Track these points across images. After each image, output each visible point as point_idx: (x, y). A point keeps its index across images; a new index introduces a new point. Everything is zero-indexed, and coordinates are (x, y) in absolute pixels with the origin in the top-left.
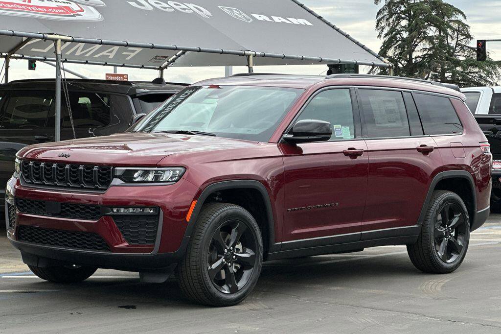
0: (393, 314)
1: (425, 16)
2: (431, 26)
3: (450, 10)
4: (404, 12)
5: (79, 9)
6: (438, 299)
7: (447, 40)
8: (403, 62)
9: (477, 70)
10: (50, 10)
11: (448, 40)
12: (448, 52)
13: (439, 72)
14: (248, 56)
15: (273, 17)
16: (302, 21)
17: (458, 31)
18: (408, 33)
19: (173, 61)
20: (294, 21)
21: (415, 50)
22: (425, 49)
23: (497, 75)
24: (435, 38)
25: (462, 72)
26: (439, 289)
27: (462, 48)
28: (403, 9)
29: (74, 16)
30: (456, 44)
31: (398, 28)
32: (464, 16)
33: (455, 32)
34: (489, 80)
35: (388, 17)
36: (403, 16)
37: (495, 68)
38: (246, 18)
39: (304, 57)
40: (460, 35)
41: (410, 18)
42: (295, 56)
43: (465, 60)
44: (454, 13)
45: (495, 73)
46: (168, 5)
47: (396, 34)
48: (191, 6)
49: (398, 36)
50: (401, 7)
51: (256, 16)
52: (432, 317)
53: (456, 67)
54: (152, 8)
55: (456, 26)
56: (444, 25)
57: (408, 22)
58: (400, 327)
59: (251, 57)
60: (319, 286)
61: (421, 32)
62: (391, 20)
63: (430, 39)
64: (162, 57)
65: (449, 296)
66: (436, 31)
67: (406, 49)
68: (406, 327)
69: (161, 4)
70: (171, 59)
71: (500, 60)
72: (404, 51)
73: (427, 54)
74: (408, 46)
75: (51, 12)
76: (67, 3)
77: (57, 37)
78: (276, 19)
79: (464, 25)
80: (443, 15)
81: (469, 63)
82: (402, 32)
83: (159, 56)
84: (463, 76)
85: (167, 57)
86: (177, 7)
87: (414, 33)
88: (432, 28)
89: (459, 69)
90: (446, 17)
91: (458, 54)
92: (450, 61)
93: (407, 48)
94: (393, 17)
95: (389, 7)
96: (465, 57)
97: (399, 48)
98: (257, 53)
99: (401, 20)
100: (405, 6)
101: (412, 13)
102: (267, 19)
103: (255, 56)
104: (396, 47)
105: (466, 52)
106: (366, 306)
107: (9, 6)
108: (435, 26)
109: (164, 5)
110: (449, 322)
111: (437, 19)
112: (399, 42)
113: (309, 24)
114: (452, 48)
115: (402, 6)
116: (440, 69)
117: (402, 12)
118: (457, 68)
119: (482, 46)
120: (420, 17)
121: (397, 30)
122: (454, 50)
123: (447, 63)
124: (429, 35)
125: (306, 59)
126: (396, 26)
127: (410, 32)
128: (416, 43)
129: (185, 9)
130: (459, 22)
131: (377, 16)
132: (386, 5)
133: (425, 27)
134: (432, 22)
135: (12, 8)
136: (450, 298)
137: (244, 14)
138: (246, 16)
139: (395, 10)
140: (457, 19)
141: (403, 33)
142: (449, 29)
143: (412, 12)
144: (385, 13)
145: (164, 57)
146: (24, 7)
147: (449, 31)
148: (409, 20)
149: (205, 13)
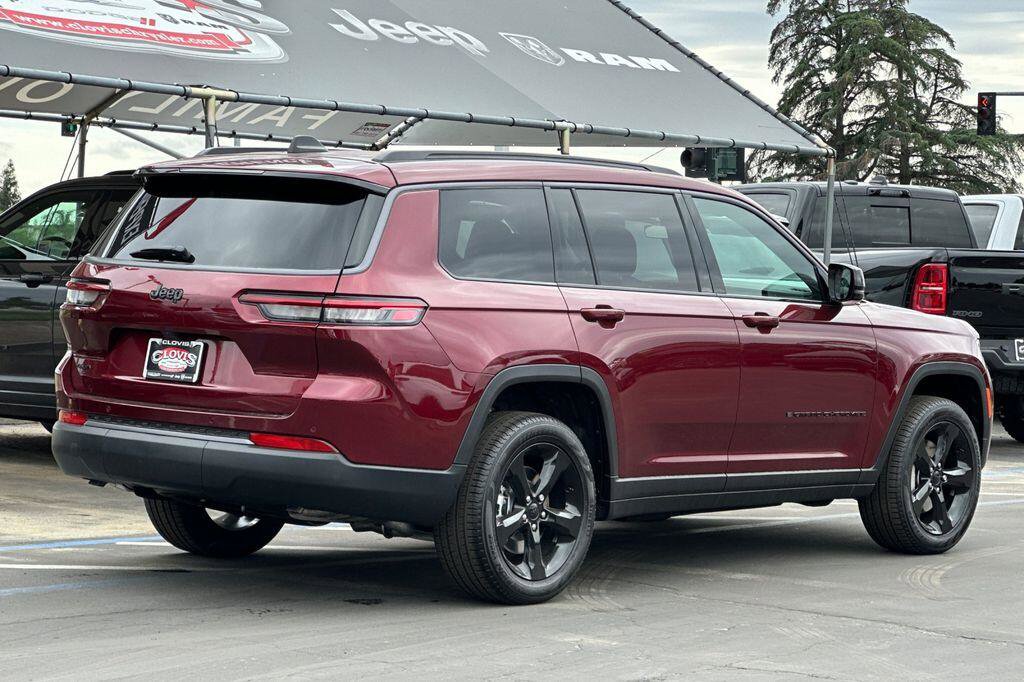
0: (857, 624)
1: (869, 40)
2: (883, 60)
3: (921, 28)
4: (827, 32)
5: (243, 39)
6: (939, 600)
7: (914, 89)
8: (824, 133)
9: (974, 151)
10: (191, 40)
11: (918, 91)
12: (917, 114)
13: (897, 156)
14: (562, 131)
15: (603, 55)
16: (659, 64)
17: (937, 71)
18: (834, 74)
19: (400, 133)
20: (643, 62)
21: (850, 108)
22: (869, 108)
23: (1016, 164)
24: (889, 84)
25: (944, 156)
26: (936, 582)
27: (945, 105)
28: (825, 24)
29: (234, 52)
30: (934, 97)
31: (814, 62)
32: (951, 42)
33: (932, 73)
34: (1000, 173)
35: (794, 40)
36: (825, 38)
37: (1012, 150)
38: (552, 57)
39: (667, 134)
40: (940, 80)
41: (840, 44)
42: (650, 132)
43: (951, 132)
44: (929, 34)
45: (1012, 159)
46: (406, 29)
47: (810, 76)
48: (449, 31)
49: (815, 79)
50: (821, 20)
51: (571, 53)
52: (930, 631)
53: (931, 145)
54: (375, 37)
55: (932, 61)
56: (909, 59)
57: (835, 52)
58: (876, 645)
59: (567, 133)
60: (709, 571)
61: (863, 72)
62: (800, 47)
63: (880, 88)
64: (378, 125)
65: (956, 595)
66: (892, 70)
67: (830, 107)
68: (886, 645)
69: (392, 28)
70: (396, 129)
71: (1021, 133)
72: (828, 110)
73: (873, 118)
74: (834, 100)
75: (192, 44)
76: (220, 27)
77: (209, 91)
78: (610, 59)
79: (950, 61)
80: (908, 38)
81: (959, 137)
82: (823, 72)
83: (372, 124)
84: (947, 165)
85: (387, 126)
86: (422, 34)
87: (848, 75)
88: (883, 63)
89: (936, 148)
90: (912, 43)
91: (938, 118)
92: (921, 132)
93: (833, 105)
94: (806, 40)
95: (798, 21)
96: (951, 124)
97: (816, 104)
98: (579, 126)
99: (821, 47)
100: (829, 19)
101: (844, 33)
102: (593, 59)
103: (574, 130)
104: (809, 103)
105: (953, 115)
106: (805, 608)
107: (116, 31)
108: (891, 60)
109: (399, 30)
110: (963, 640)
111: (893, 46)
112: (816, 93)
113: (671, 68)
114: (924, 106)
115: (824, 18)
116: (898, 148)
117: (823, 31)
118: (933, 148)
119: (988, 106)
120: (861, 42)
121: (813, 66)
122: (929, 110)
123: (913, 137)
124: (877, 79)
125: (670, 138)
126: (812, 57)
127: (841, 71)
128: (852, 95)
129: (437, 38)
130: (939, 53)
131: (772, 38)
132: (791, 17)
133: (870, 63)
134: (885, 51)
135: (123, 35)
136: (958, 598)
137: (548, 49)
138: (553, 53)
139: (810, 25)
140: (935, 47)
141: (826, 73)
142: (918, 68)
143: (843, 31)
144: (789, 32)
145: (382, 125)
146: (144, 34)
147: (920, 72)
148: (838, 48)
149: (476, 45)
